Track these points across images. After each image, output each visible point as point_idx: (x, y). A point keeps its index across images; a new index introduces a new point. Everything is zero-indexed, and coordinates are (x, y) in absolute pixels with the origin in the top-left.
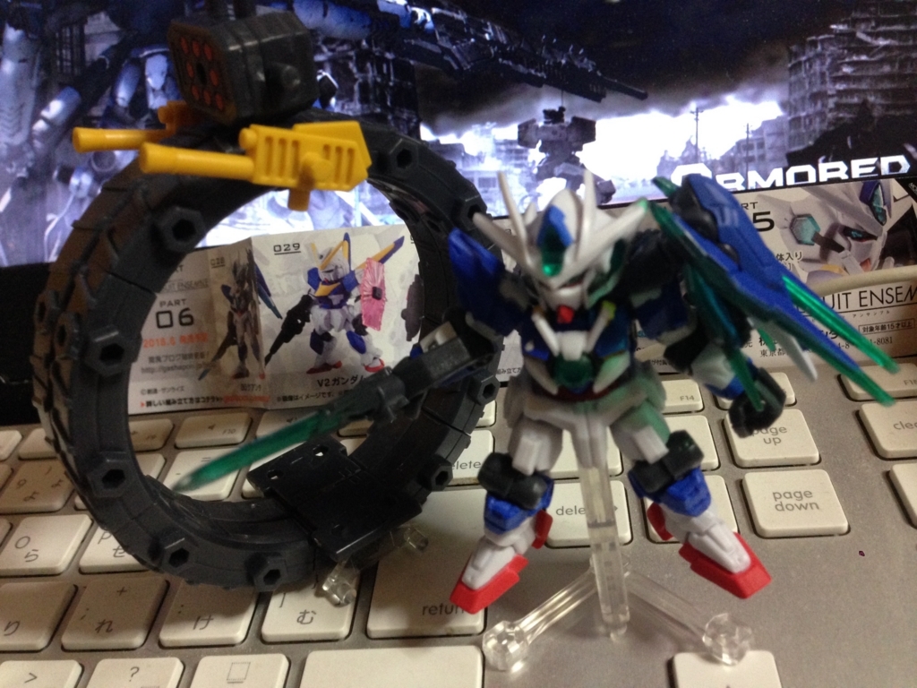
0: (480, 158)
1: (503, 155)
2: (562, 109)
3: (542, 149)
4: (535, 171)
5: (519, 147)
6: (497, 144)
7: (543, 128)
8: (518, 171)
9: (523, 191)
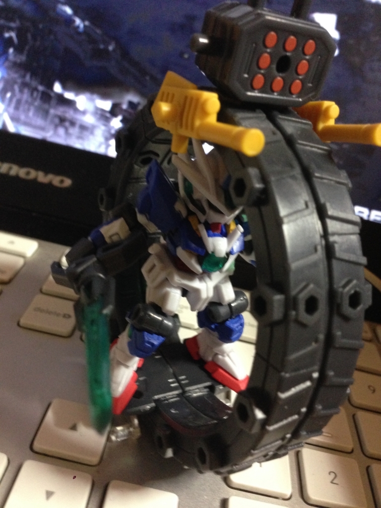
0: (84, 113)
1: (98, 116)
2: (139, 104)
3: (122, 121)
4: (113, 132)
5: (108, 115)
6: (97, 109)
7: (125, 111)
8: (103, 128)
9: (102, 140)
